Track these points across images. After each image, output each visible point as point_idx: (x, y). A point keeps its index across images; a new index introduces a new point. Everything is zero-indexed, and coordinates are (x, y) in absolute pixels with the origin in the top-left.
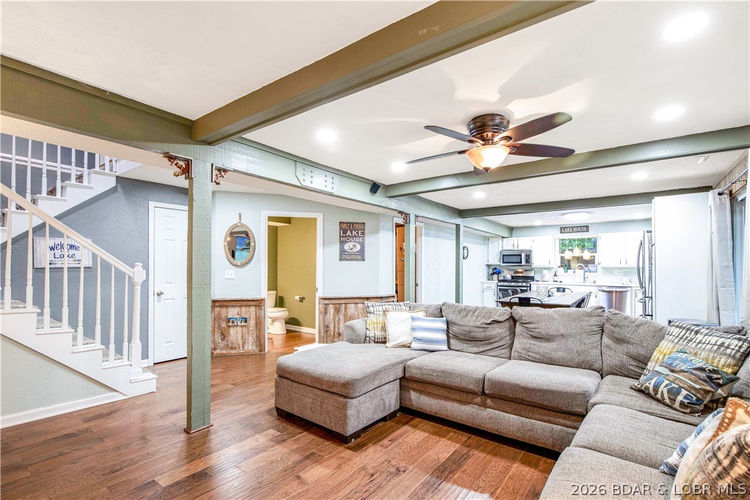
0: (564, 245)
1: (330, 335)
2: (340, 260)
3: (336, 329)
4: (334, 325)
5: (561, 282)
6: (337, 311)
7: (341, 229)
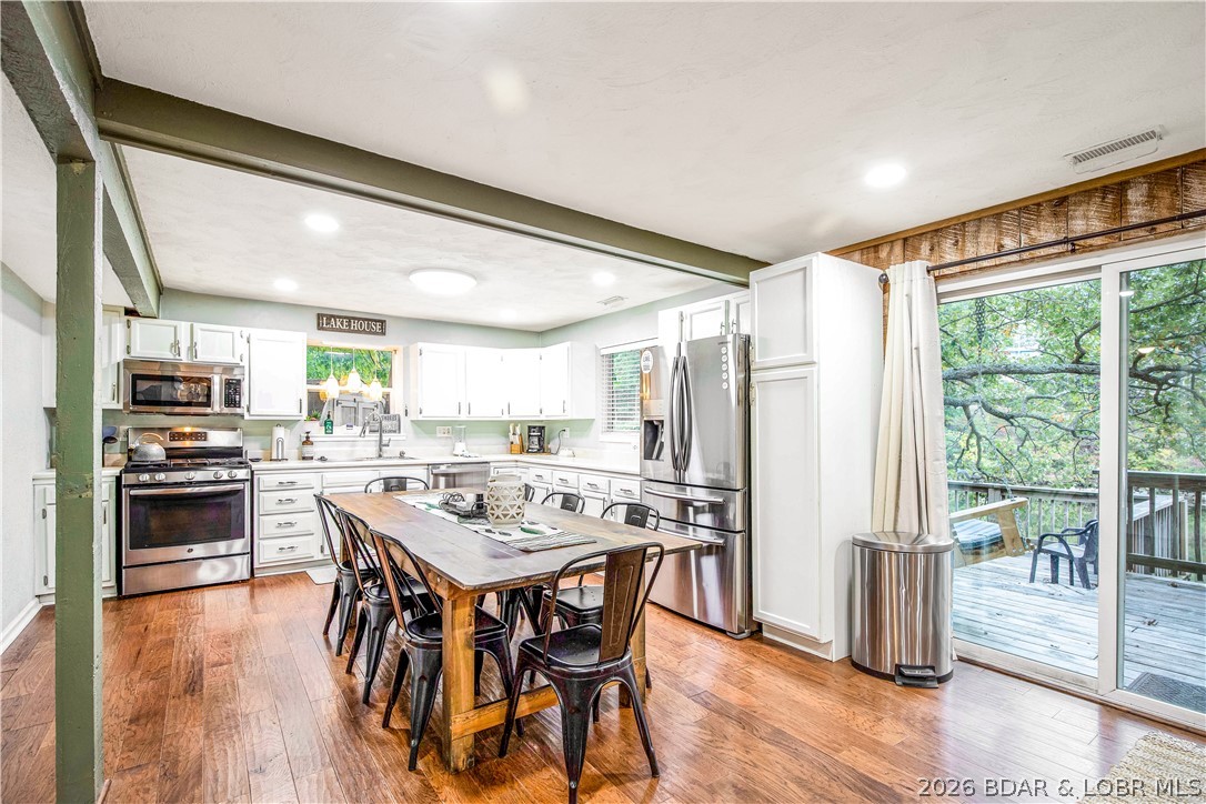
0: (320, 364)
5: (322, 459)
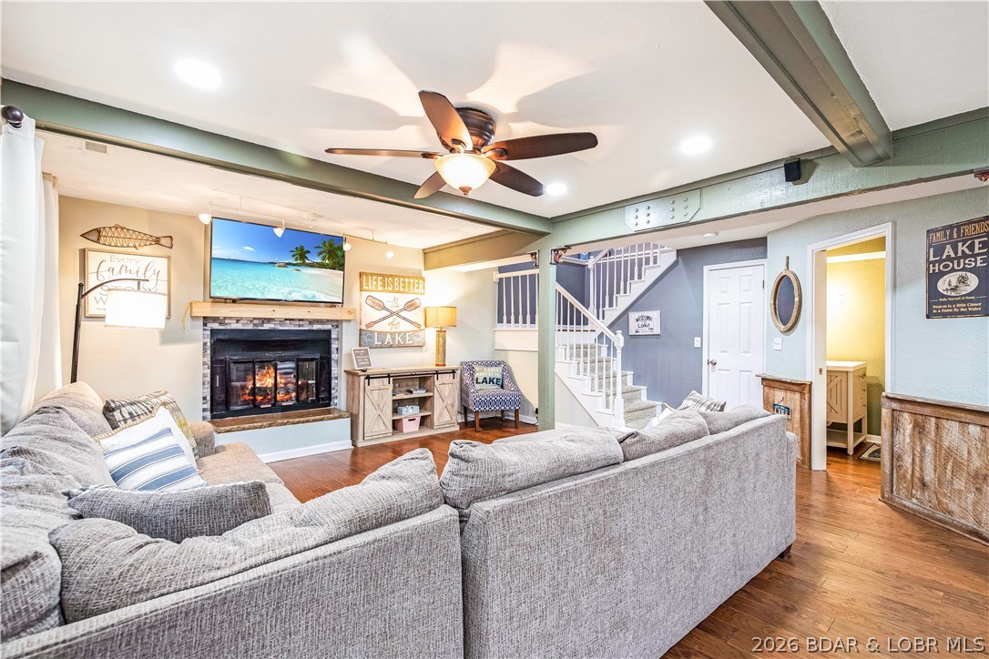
1: (905, 477)
2: (928, 317)
3: (917, 469)
4: (913, 460)
6: (919, 428)
7: (929, 246)
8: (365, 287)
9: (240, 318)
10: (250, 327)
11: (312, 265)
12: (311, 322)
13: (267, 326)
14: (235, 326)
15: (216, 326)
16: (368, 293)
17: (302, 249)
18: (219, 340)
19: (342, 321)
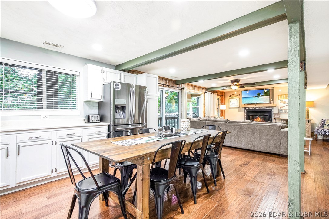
8: (279, 98)
9: (251, 107)
10: (253, 109)
11: (261, 96)
12: (267, 107)
13: (257, 109)
14: (250, 109)
15: (247, 109)
16: (281, 100)
17: (259, 93)
18: (248, 111)
19: (273, 107)
